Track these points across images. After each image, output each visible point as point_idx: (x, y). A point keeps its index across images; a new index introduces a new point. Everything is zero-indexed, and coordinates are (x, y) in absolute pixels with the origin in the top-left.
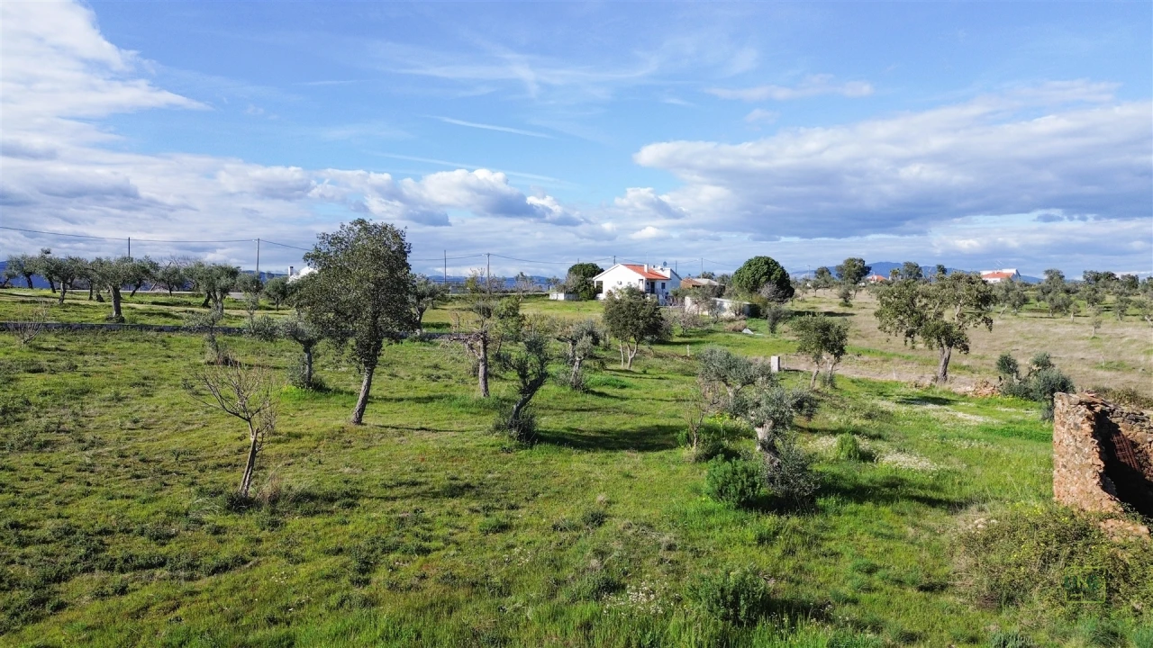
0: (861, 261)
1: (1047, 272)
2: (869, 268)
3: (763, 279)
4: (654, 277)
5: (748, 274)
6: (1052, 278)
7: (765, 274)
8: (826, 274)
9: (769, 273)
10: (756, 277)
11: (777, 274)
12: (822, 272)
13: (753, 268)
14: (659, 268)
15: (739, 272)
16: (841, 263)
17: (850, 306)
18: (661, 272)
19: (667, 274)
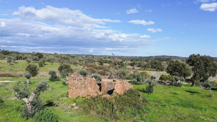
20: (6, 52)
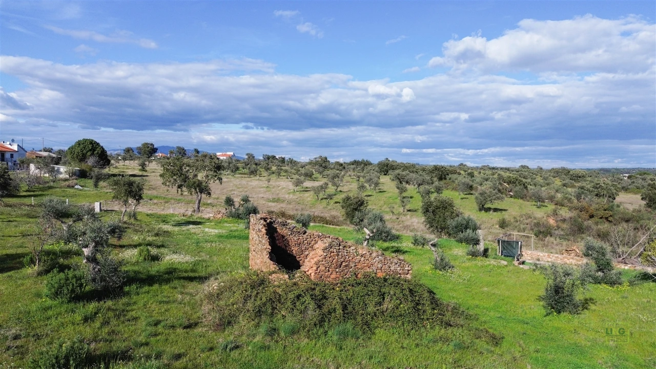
0: (152, 144)
1: (247, 154)
2: (157, 149)
3: (89, 153)
4: (4, 150)
5: (78, 150)
6: (249, 157)
7: (90, 150)
8: (131, 151)
9: (93, 150)
10: (84, 152)
11: (98, 150)
12: (128, 150)
13: (82, 146)
14: (8, 143)
15: (71, 148)
16: (140, 145)
17: (146, 171)
18: (9, 146)
19: (15, 147)
20: (387, 166)
